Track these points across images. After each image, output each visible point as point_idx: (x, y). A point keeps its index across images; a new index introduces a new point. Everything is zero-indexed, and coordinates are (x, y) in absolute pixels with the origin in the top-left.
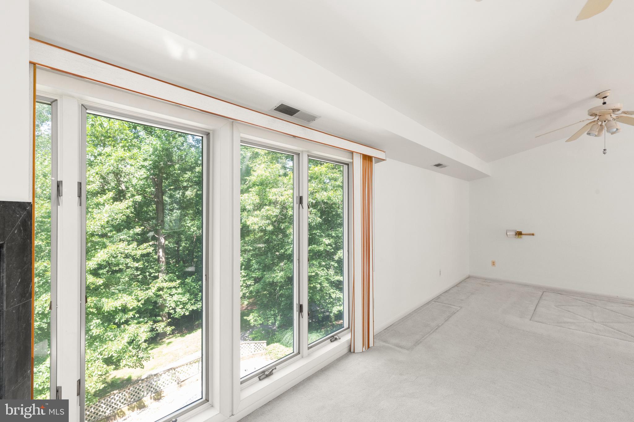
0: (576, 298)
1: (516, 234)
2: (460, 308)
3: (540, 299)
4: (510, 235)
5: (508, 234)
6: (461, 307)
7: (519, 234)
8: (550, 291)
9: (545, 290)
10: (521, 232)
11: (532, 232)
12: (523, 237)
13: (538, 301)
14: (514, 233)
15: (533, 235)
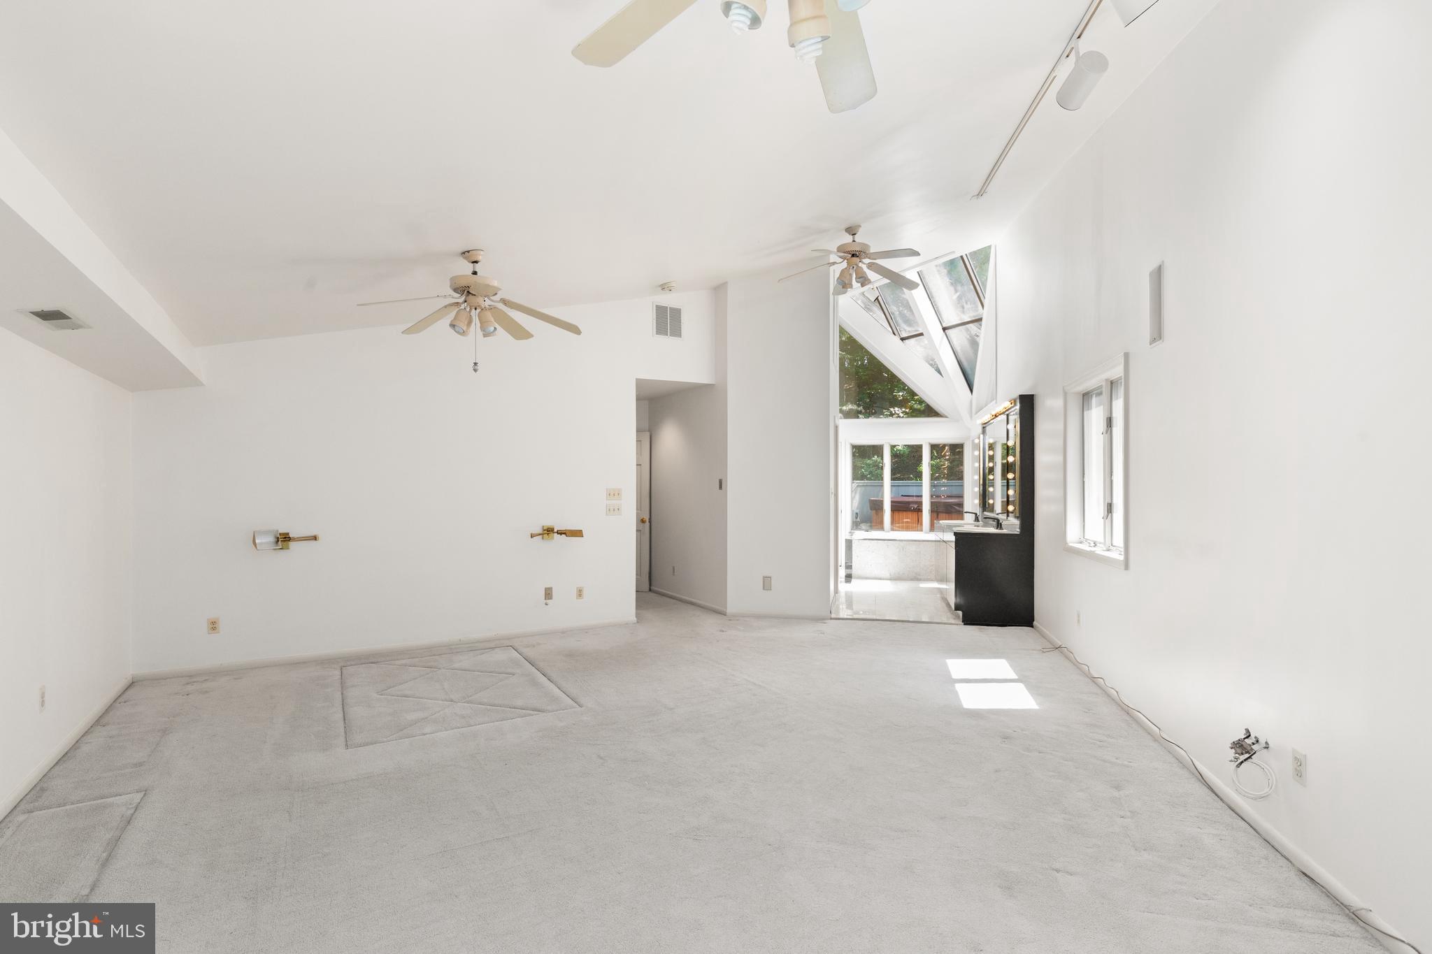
0: (404, 662)
1: (278, 541)
2: (140, 795)
3: (342, 688)
4: (261, 544)
5: (257, 541)
6: (146, 792)
7: (284, 539)
8: (352, 663)
9: (345, 663)
10: (288, 534)
11: (313, 534)
12: (292, 544)
13: (340, 693)
14: (271, 539)
15: (315, 538)
